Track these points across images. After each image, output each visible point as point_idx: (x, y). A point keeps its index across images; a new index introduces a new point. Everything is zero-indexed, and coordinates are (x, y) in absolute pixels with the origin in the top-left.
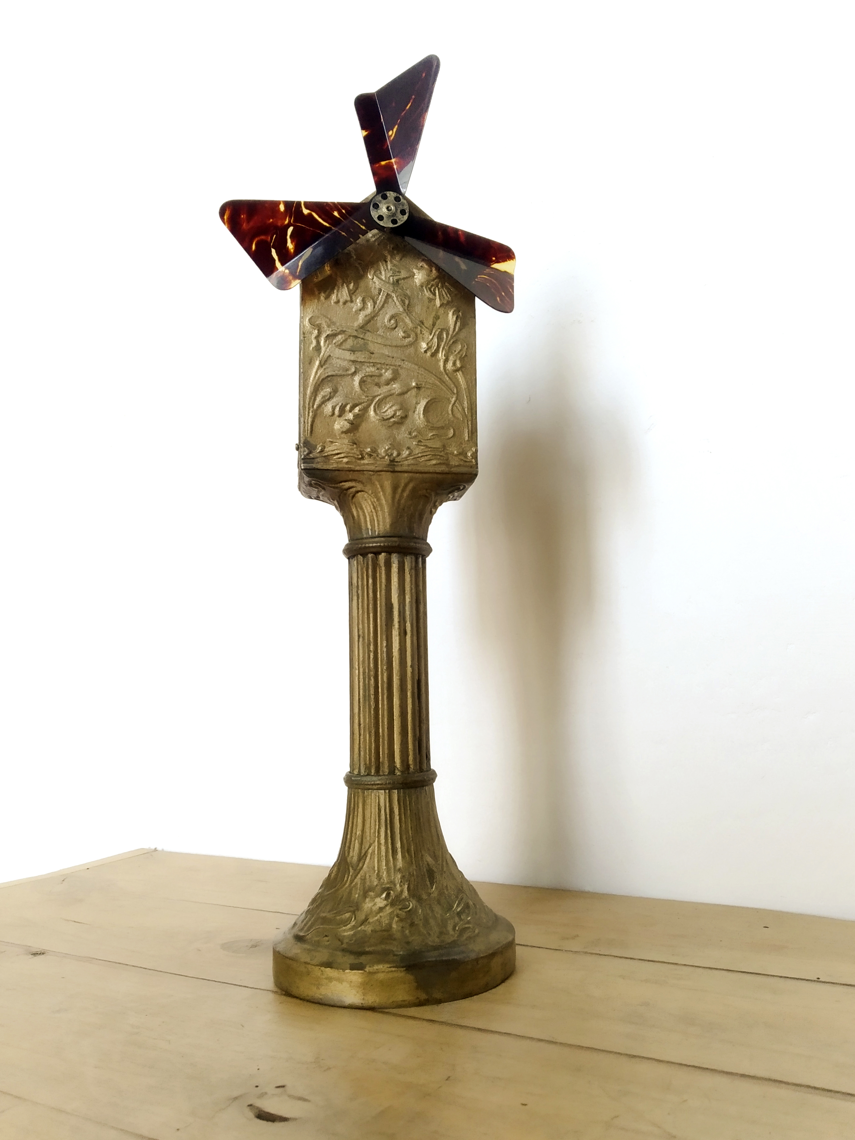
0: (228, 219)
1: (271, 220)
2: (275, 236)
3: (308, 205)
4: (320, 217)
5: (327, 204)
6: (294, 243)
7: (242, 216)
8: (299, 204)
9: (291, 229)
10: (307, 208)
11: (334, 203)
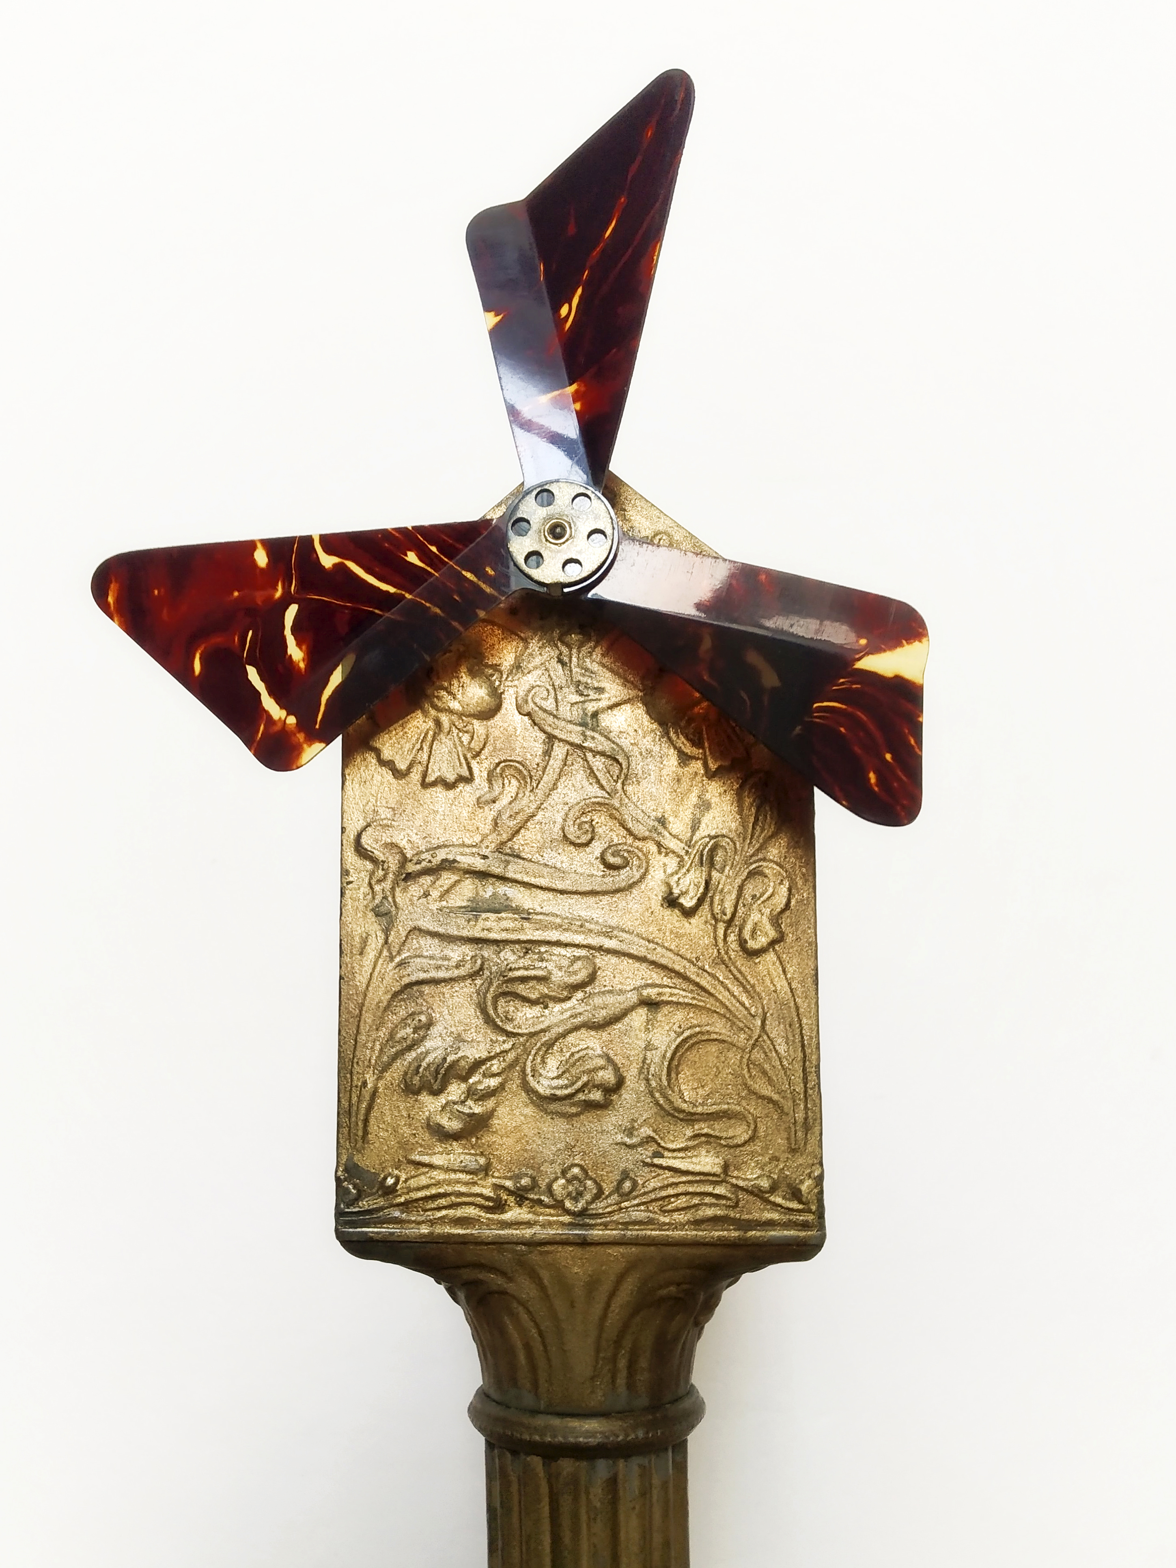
0: (118, 601)
1: (236, 594)
2: (250, 633)
3: (332, 543)
4: (368, 571)
5: (385, 533)
6: (304, 647)
7: (156, 592)
8: (307, 541)
9: (292, 611)
10: (329, 551)
11: (403, 531)
